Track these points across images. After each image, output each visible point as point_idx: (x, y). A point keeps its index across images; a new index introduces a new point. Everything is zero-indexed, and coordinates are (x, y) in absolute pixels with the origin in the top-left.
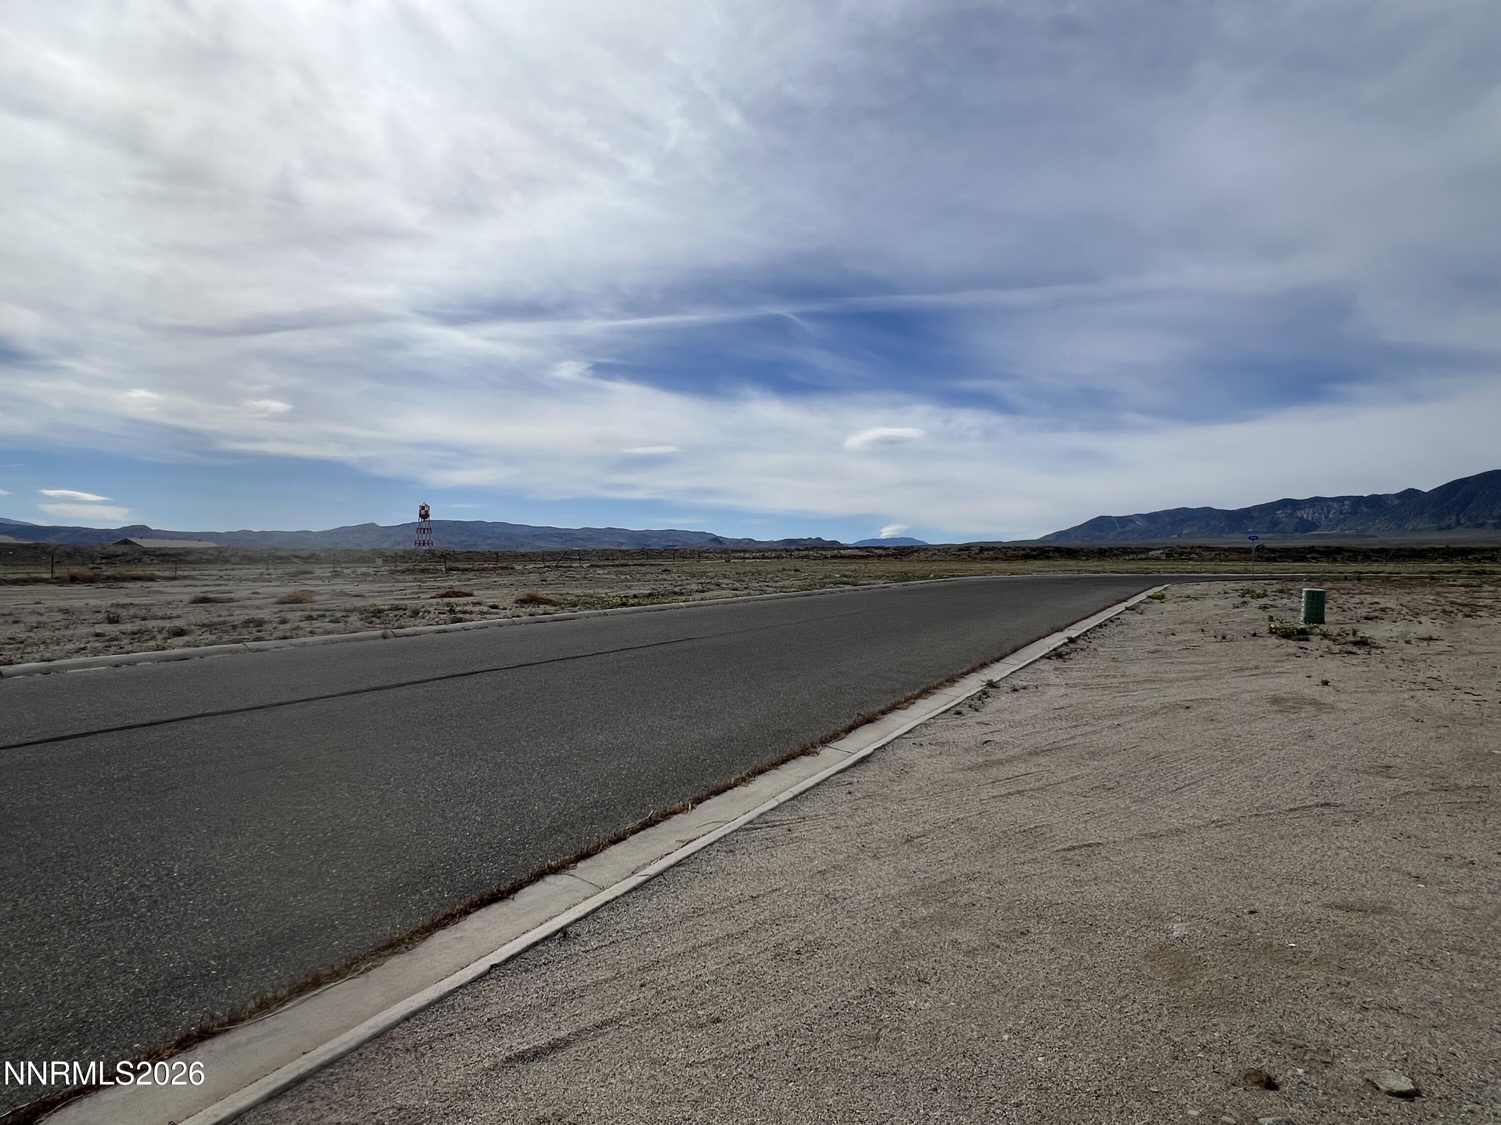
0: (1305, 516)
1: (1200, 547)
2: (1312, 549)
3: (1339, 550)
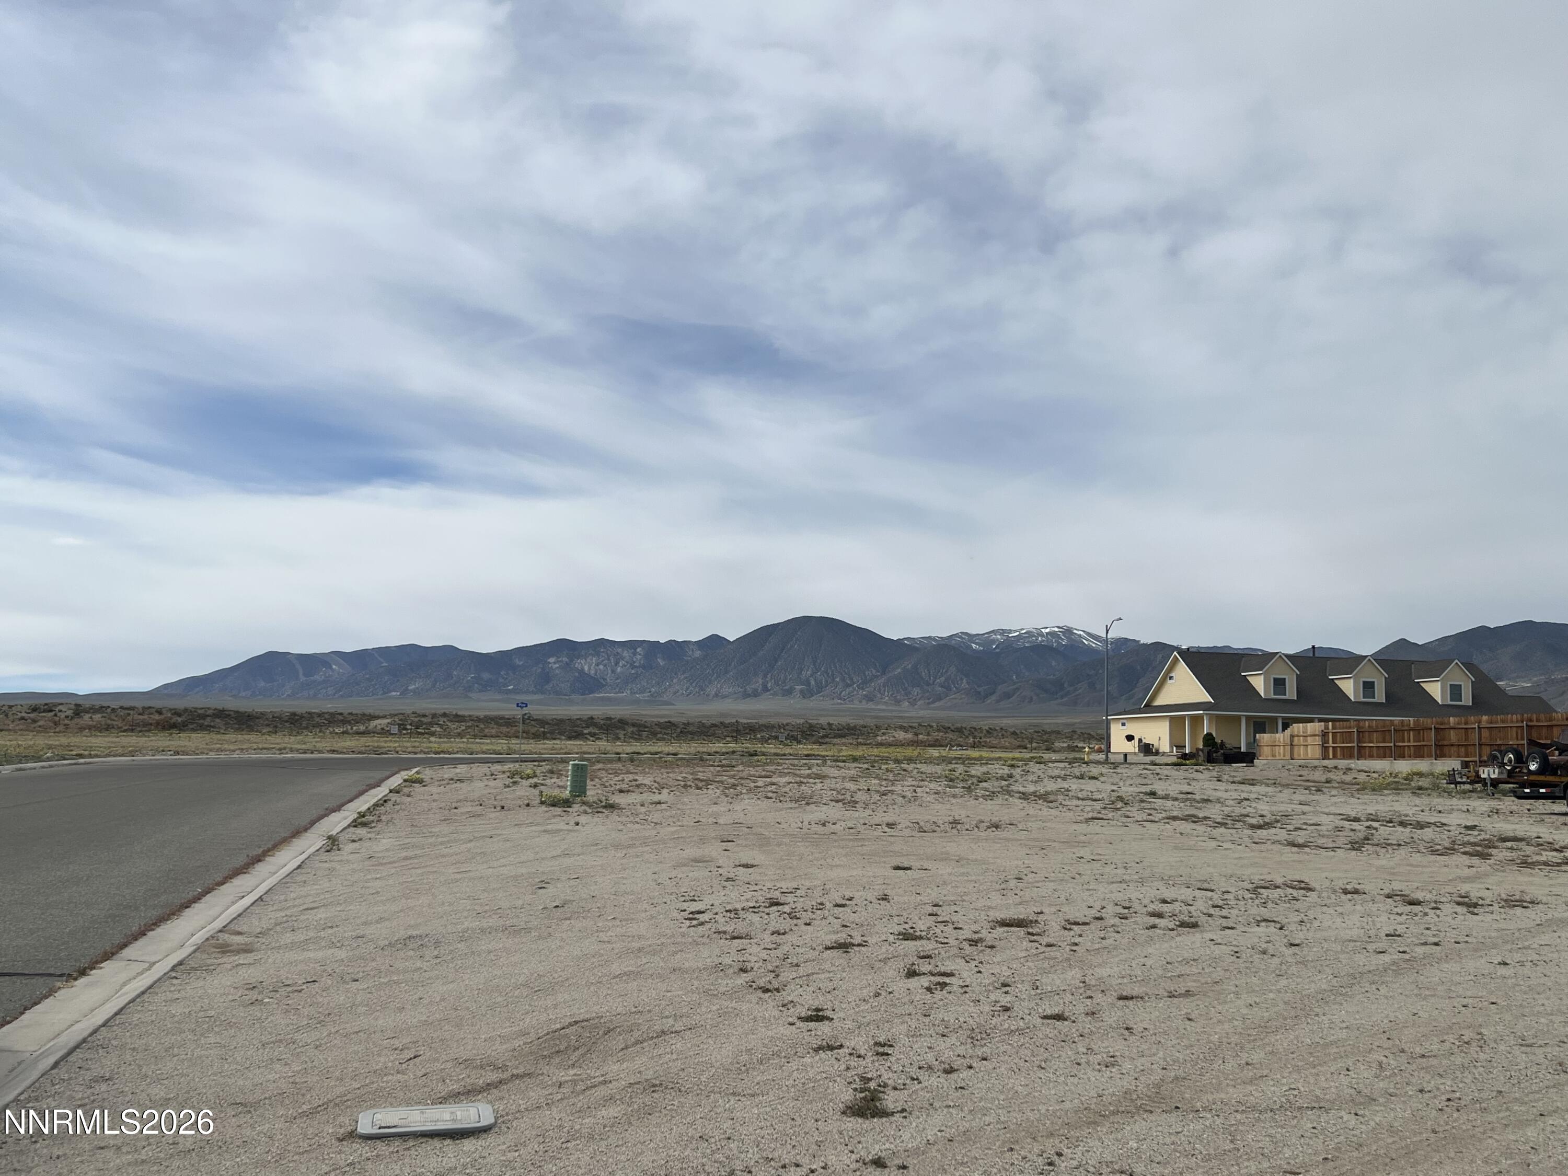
0: (586, 668)
1: (444, 715)
2: (591, 721)
3: (622, 723)
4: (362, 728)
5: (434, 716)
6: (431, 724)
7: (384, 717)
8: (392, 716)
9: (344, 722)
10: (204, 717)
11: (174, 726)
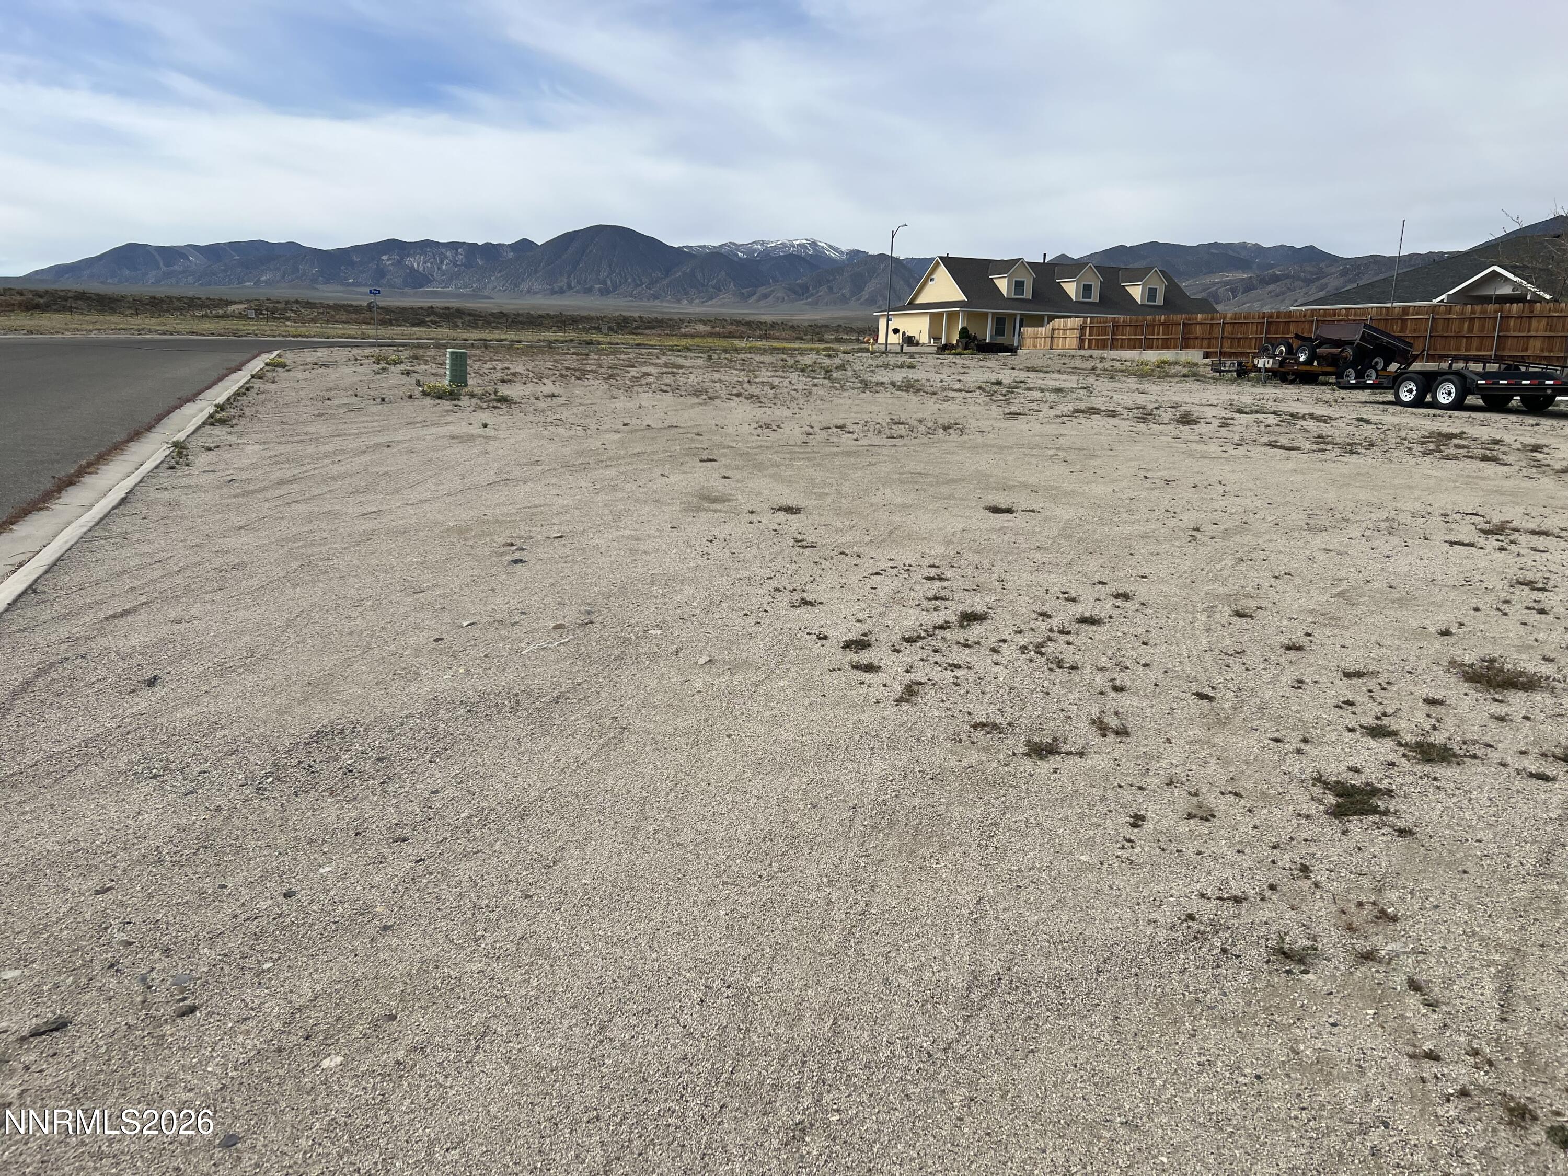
0: (415, 265)
1: (297, 302)
2: (431, 310)
3: (460, 312)
4: (221, 312)
5: (287, 302)
6: (286, 310)
7: (241, 302)
8: (249, 301)
9: (203, 306)
10: (66, 299)
11: (37, 307)
